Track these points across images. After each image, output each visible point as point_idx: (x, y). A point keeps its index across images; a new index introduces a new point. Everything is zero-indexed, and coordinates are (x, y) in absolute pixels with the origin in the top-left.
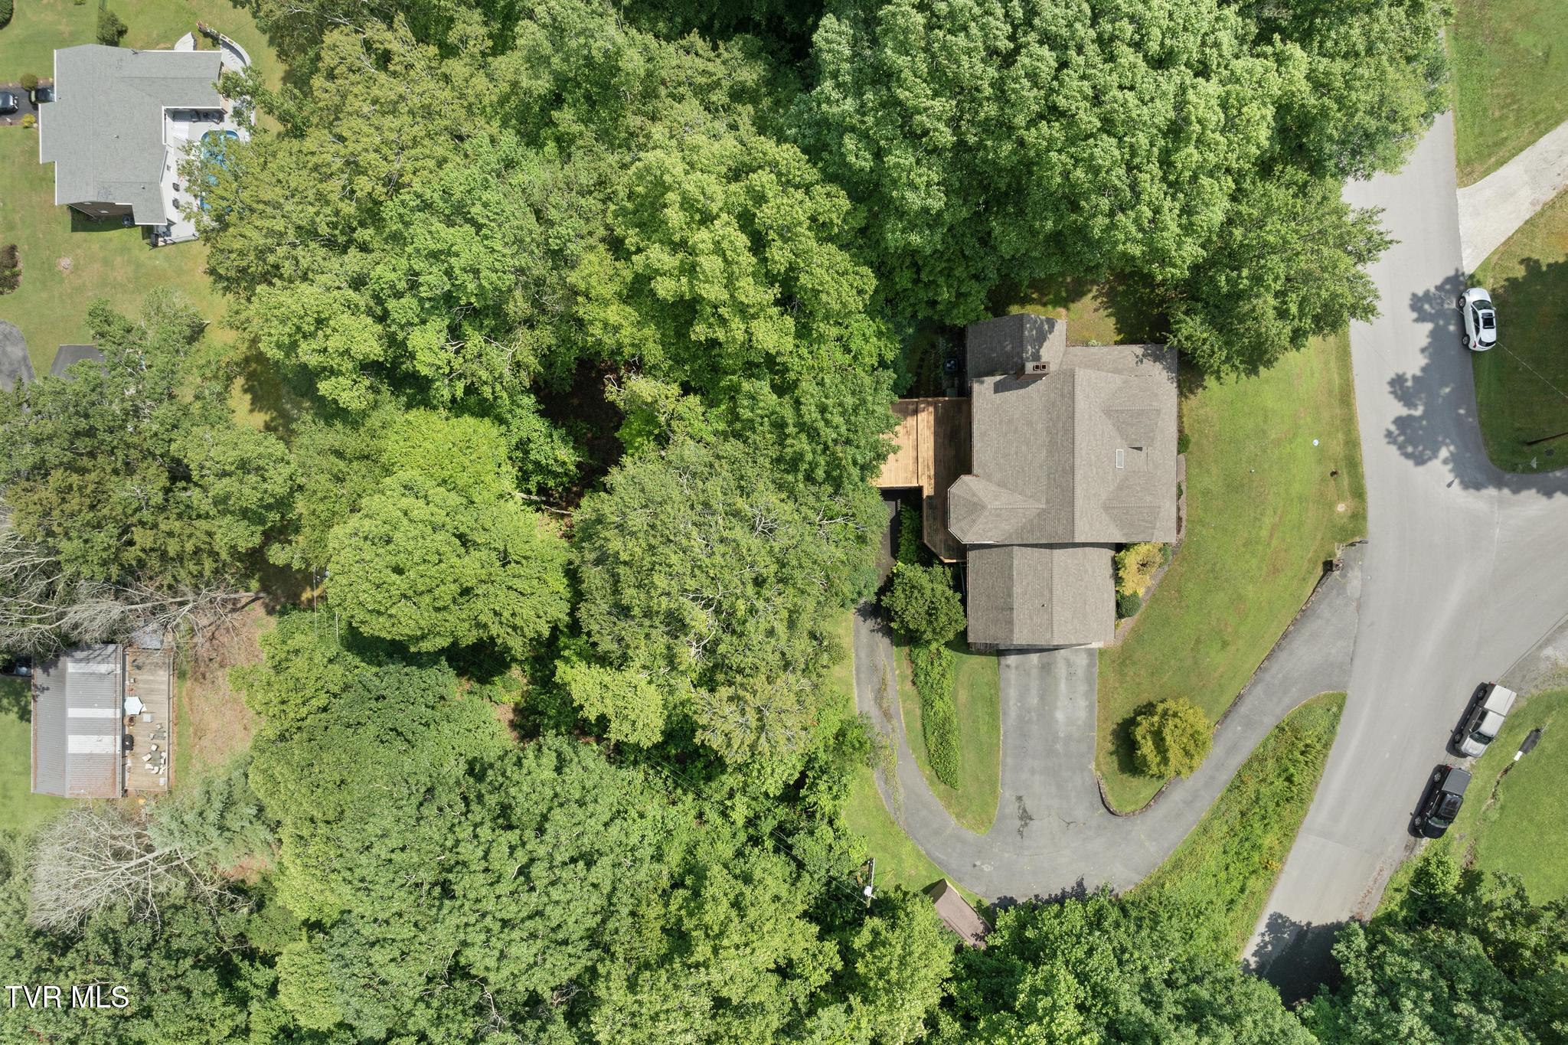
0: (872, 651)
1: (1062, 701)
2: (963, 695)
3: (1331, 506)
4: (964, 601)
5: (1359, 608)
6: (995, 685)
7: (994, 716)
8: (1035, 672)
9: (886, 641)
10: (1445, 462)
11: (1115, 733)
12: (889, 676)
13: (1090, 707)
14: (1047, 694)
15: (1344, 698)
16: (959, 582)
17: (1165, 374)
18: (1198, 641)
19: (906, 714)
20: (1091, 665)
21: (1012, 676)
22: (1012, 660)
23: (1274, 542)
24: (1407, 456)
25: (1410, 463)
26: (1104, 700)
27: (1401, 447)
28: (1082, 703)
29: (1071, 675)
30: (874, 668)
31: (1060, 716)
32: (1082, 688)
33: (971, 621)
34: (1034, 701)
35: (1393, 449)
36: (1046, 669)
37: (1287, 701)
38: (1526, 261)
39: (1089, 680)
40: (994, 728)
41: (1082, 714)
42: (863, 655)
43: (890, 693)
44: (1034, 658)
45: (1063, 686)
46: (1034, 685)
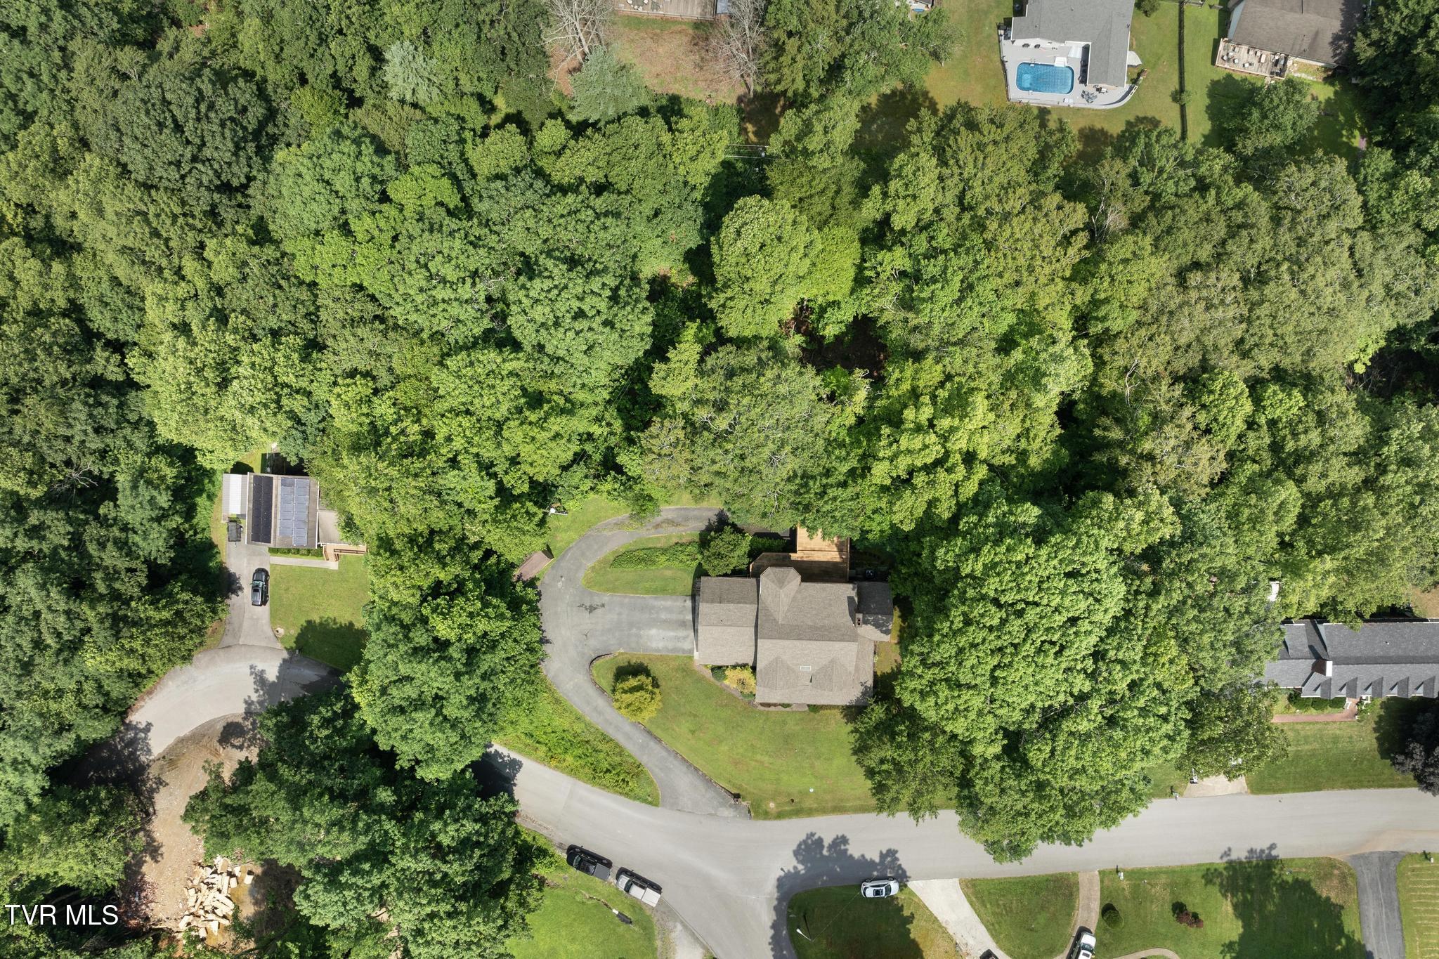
0: (697, 518)
1: (663, 633)
2: (668, 573)
3: (773, 799)
4: (726, 575)
5: (711, 814)
6: (674, 593)
7: (655, 591)
8: (681, 617)
9: (704, 528)
10: (795, 868)
11: (642, 664)
12: (681, 528)
13: (658, 650)
14: (667, 624)
15: (657, 805)
16: (737, 573)
17: (854, 698)
18: (695, 716)
19: (658, 538)
20: (684, 651)
21: (679, 603)
22: (689, 603)
23: (753, 763)
24: (799, 846)
25: (795, 847)
26: (662, 658)
27: (805, 842)
28: (661, 645)
29: (678, 639)
30: (687, 519)
31: (653, 632)
32: (670, 645)
33: (714, 579)
34: (663, 616)
35: (804, 837)
36: (683, 624)
37: (657, 770)
38: (912, 916)
39: (674, 650)
40: (648, 592)
41: (654, 645)
42: (696, 513)
43: (671, 529)
44: (690, 617)
45: (672, 634)
46: (674, 617)
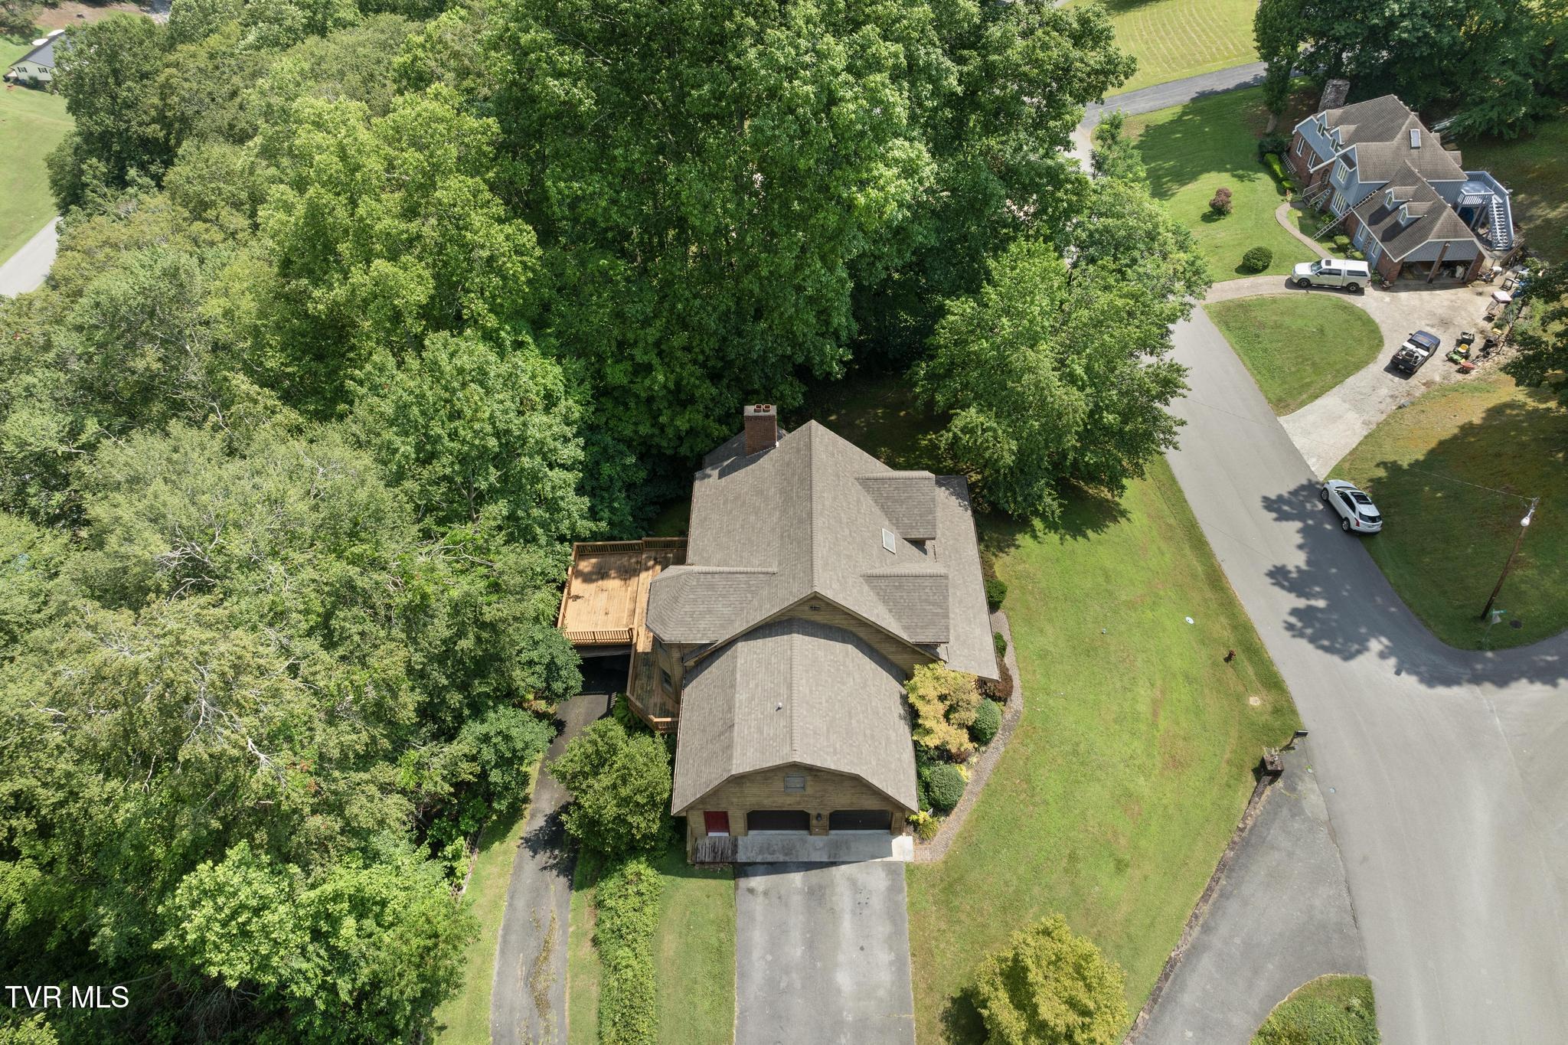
0: (537, 895)
1: (847, 954)
2: (670, 944)
3: (1239, 698)
5: (1333, 834)
6: (726, 925)
7: (723, 980)
8: (797, 900)
9: (563, 880)
10: (1383, 655)
11: (946, 1017)
12: (556, 937)
13: (899, 964)
14: (819, 941)
15: (1368, 987)
18: (1073, 858)
19: (575, 999)
20: (893, 889)
21: (758, 906)
22: (758, 882)
23: (1163, 724)
24: (1326, 649)
25: (1336, 659)
26: (924, 954)
27: (1312, 640)
28: (883, 957)
29: (860, 907)
30: (535, 924)
31: (844, 979)
32: (881, 929)
34: (796, 951)
36: (816, 896)
37: (1263, 985)
38: (1383, 464)
39: (893, 915)
40: (727, 1003)
41: (884, 977)
42: (520, 903)
43: (554, 964)
44: (797, 878)
45: (847, 925)
46: (796, 921)
